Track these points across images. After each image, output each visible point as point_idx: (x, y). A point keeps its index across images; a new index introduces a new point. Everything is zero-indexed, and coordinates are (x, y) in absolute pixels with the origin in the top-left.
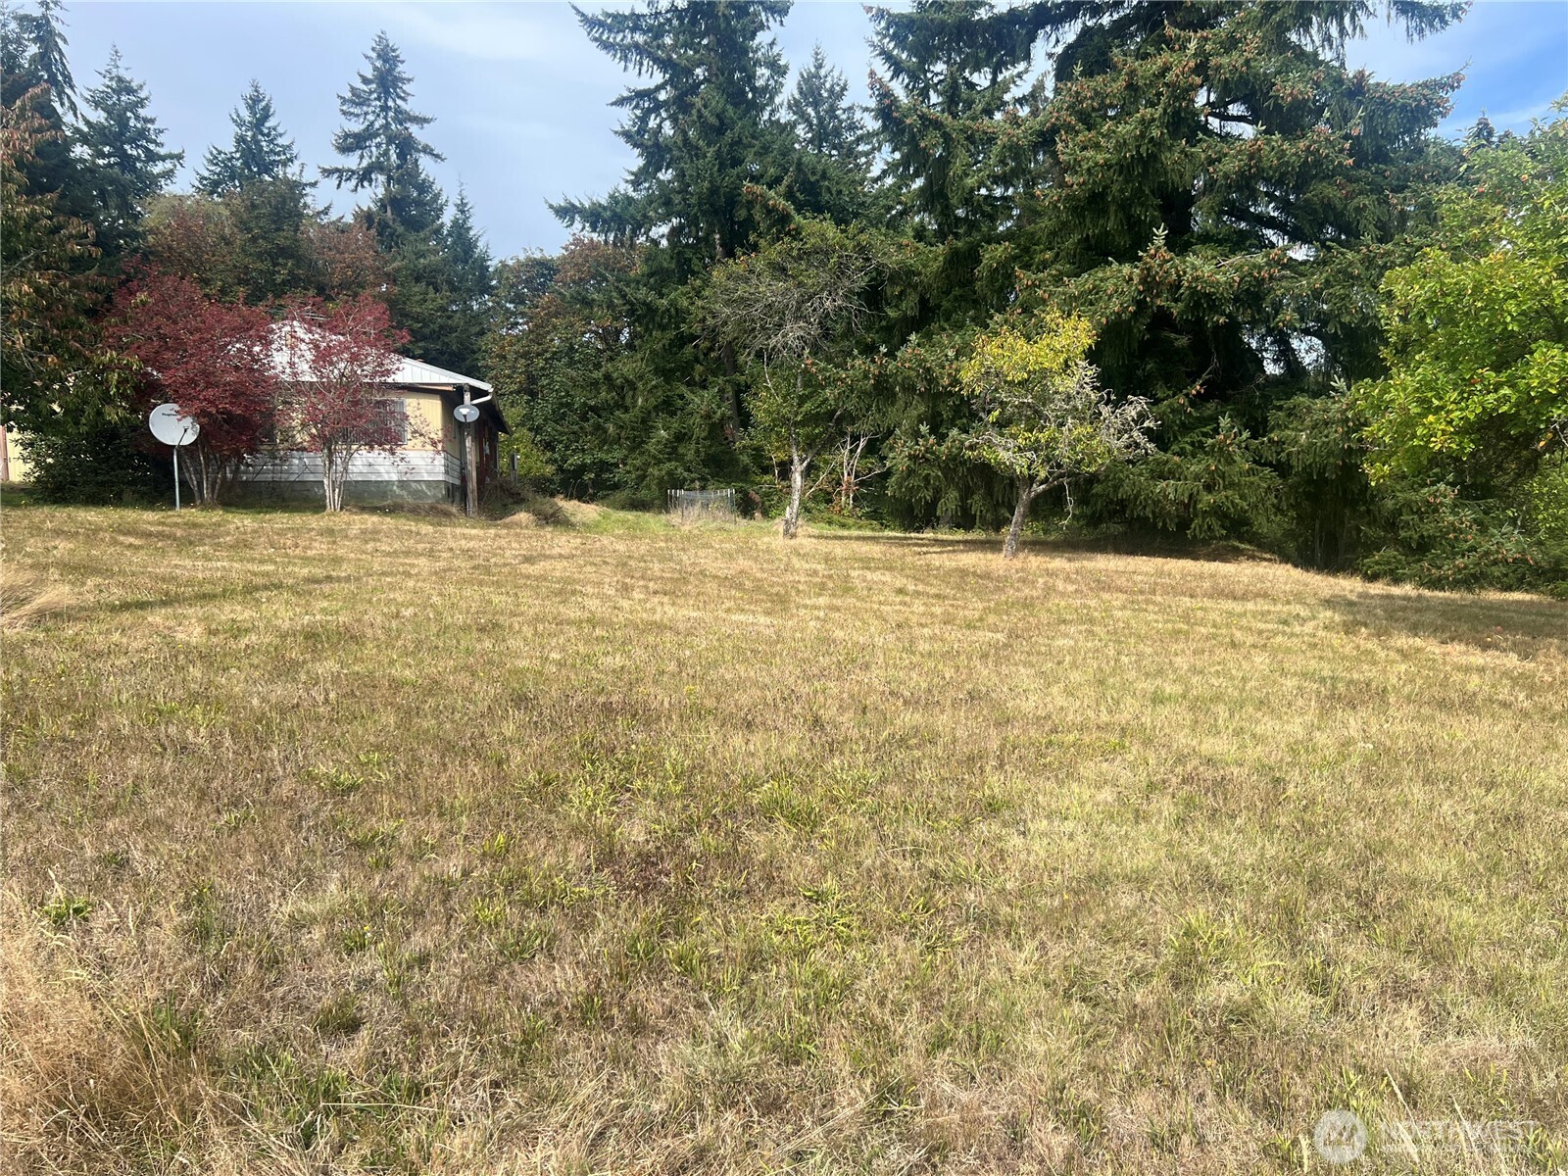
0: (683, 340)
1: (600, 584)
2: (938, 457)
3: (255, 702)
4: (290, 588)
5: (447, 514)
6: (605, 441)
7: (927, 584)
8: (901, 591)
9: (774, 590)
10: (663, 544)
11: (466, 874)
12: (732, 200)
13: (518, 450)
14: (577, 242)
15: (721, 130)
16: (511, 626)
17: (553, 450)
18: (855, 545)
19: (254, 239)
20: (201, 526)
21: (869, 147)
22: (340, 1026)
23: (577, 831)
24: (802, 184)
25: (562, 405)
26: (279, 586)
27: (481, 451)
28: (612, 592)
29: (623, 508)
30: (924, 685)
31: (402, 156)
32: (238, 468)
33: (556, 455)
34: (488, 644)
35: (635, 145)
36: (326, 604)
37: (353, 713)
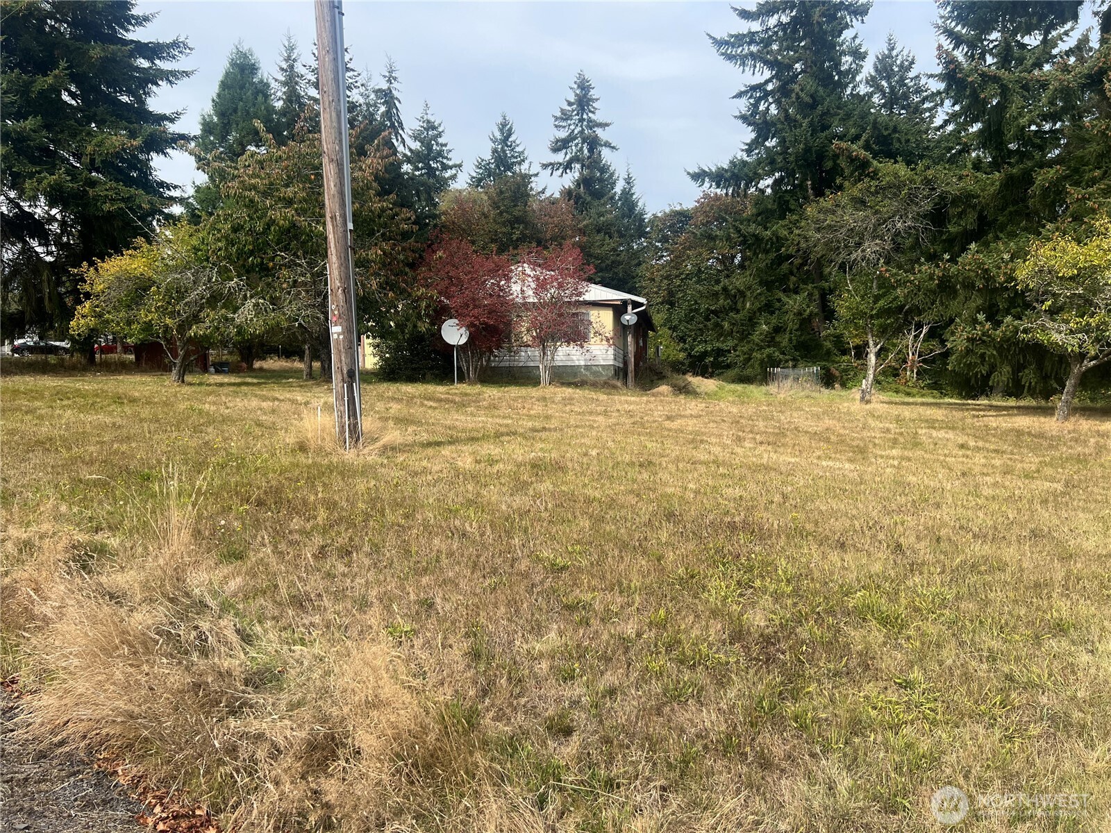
0: (781, 259)
1: (720, 436)
2: (994, 339)
3: (504, 507)
4: (521, 435)
5: (614, 387)
6: (721, 334)
7: (987, 441)
8: (962, 446)
9: (855, 443)
10: (764, 408)
11: (639, 635)
12: (821, 155)
13: (661, 343)
14: (706, 196)
15: (813, 106)
16: (660, 464)
17: (685, 342)
18: (921, 409)
19: (501, 213)
20: (470, 395)
21: (932, 104)
22: (560, 730)
23: (715, 613)
24: (877, 138)
25: (691, 310)
26: (515, 433)
27: (637, 343)
28: (729, 442)
29: (733, 382)
30: (990, 523)
31: (591, 150)
32: (489, 358)
33: (687, 346)
34: (645, 476)
35: (749, 124)
36: (543, 445)
37: (562, 518)
